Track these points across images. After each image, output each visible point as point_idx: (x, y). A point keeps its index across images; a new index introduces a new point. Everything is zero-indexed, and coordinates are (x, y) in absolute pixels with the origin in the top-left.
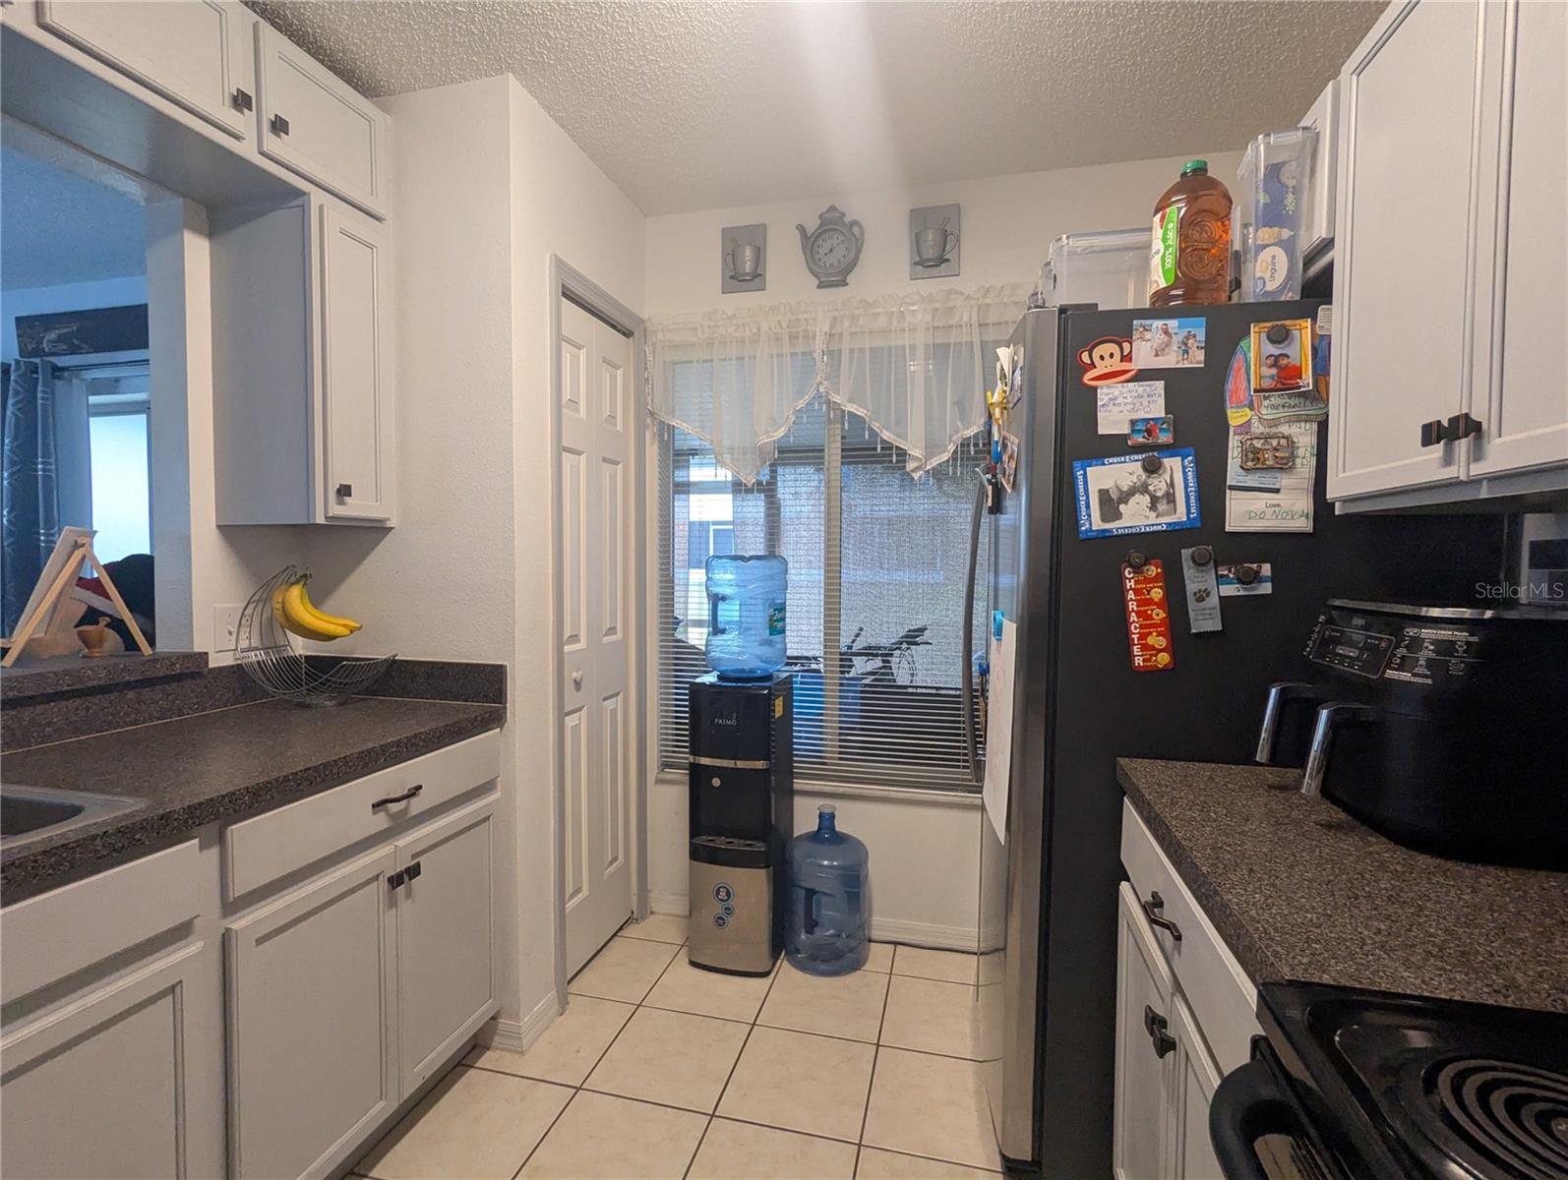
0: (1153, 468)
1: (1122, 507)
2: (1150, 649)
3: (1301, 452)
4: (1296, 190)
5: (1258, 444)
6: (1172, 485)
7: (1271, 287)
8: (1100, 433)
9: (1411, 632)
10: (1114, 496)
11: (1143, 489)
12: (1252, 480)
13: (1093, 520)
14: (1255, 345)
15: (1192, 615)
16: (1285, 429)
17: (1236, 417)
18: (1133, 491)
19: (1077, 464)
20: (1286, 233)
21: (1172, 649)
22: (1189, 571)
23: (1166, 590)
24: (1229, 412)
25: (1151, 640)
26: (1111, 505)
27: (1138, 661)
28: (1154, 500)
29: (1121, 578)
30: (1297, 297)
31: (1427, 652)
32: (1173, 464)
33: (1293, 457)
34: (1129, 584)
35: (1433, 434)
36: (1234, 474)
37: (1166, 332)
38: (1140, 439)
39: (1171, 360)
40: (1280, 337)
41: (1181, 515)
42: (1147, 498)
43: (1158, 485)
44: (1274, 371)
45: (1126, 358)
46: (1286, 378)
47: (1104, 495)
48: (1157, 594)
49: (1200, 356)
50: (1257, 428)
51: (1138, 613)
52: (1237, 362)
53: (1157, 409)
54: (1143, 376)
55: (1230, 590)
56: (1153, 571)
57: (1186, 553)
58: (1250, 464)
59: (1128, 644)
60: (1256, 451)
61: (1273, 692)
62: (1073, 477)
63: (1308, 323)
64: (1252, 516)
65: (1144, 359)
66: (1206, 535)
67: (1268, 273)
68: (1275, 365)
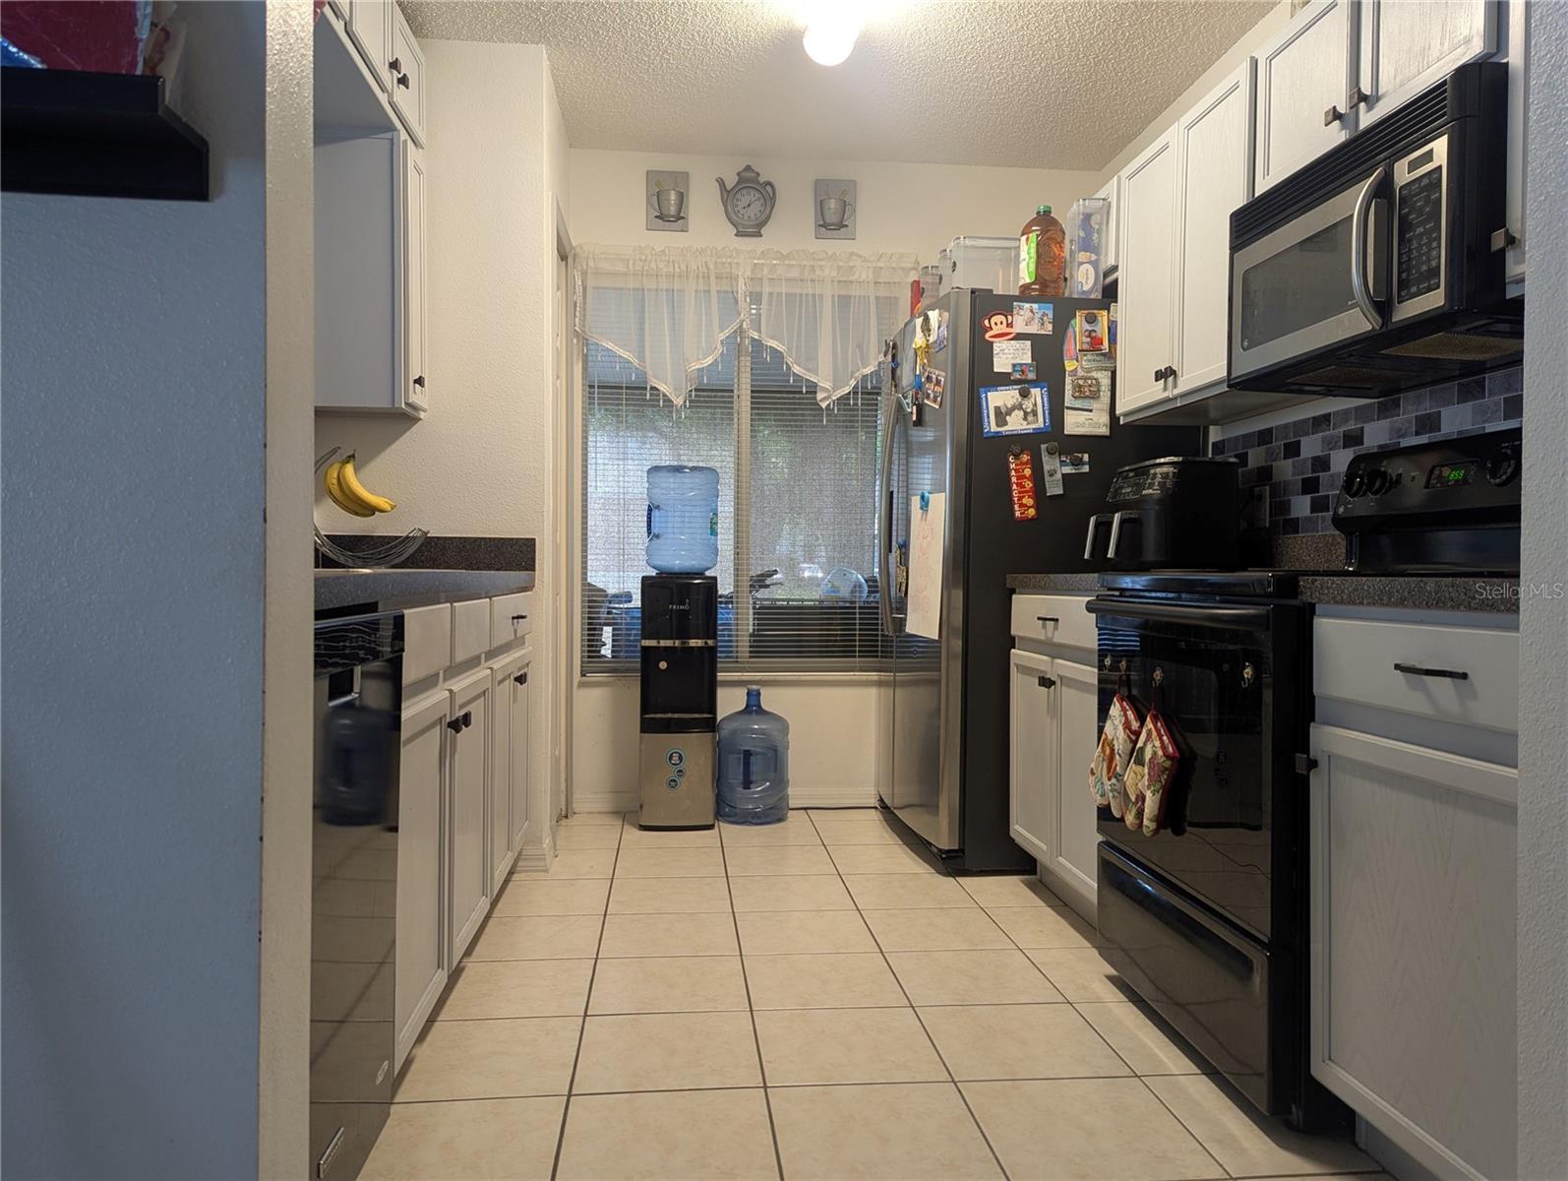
0: (1024, 394)
1: (1008, 418)
2: (1024, 507)
3: (1103, 388)
4: (1099, 232)
5: (1081, 382)
6: (1035, 405)
7: (1086, 288)
8: (995, 370)
9: (1152, 471)
10: (1003, 411)
11: (1020, 407)
12: (1078, 404)
13: (991, 426)
14: (1079, 323)
15: (1047, 484)
16: (1094, 374)
17: (1069, 366)
18: (1014, 408)
19: (982, 390)
20: (1094, 257)
21: (1037, 506)
22: (1045, 458)
23: (1032, 469)
24: (1066, 362)
25: (1024, 501)
26: (1001, 416)
27: (1018, 514)
28: (1026, 414)
29: (1007, 463)
30: (1100, 297)
31: (1159, 479)
32: (1036, 392)
33: (1099, 391)
34: (1012, 466)
35: (1160, 375)
36: (1068, 400)
37: (1032, 311)
38: (1017, 376)
39: (1033, 329)
40: (1091, 320)
41: (1040, 424)
42: (1022, 413)
43: (1028, 405)
44: (1089, 340)
45: (1009, 325)
46: (1095, 343)
47: (997, 409)
48: (1028, 472)
49: (1050, 327)
50: (1081, 373)
51: (1018, 485)
52: (1070, 332)
53: (1027, 359)
54: (1019, 337)
55: (1067, 470)
56: (1025, 458)
57: (1043, 447)
58: (1077, 394)
59: (1012, 503)
60: (1080, 386)
61: (1093, 520)
62: (980, 399)
63: (1105, 313)
64: (1078, 425)
65: (1020, 327)
66: (1054, 436)
67: (1084, 279)
68: (1089, 336)
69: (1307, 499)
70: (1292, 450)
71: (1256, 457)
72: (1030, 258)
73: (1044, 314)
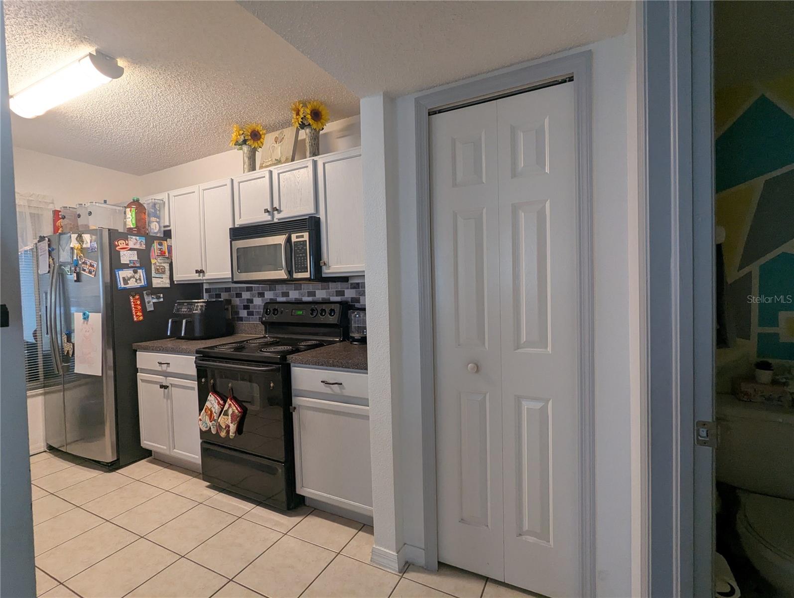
0: (135, 272)
1: (128, 281)
2: (138, 316)
3: (167, 270)
4: (159, 211)
5: (158, 268)
6: (140, 276)
7: (156, 231)
8: (122, 262)
9: (195, 304)
10: (126, 278)
11: (133, 277)
12: (157, 276)
13: (121, 285)
14: (156, 245)
15: (147, 307)
16: (163, 265)
17: (153, 261)
18: (131, 278)
19: (116, 270)
20: (158, 220)
21: (143, 315)
22: (145, 297)
23: (141, 301)
24: (152, 260)
25: (138, 314)
26: (126, 281)
27: (135, 319)
28: (136, 280)
29: (130, 299)
30: (162, 236)
31: (199, 307)
32: (140, 271)
33: (165, 271)
34: (132, 300)
35: (197, 272)
36: (153, 274)
37: (136, 240)
38: (132, 265)
39: (137, 246)
40: (161, 244)
41: (143, 284)
43: (137, 276)
44: (160, 252)
45: (127, 245)
46: (162, 254)
47: (124, 278)
48: (139, 302)
49: (144, 246)
50: (158, 264)
51: (135, 308)
52: (152, 248)
53: (136, 258)
54: (131, 249)
55: (155, 301)
56: (137, 297)
57: (145, 292)
58: (157, 272)
59: (132, 315)
60: (158, 269)
61: (170, 321)
62: (115, 274)
63: (166, 242)
64: (158, 283)
65: (131, 245)
66: (149, 288)
67: (155, 228)
68: (160, 250)
69: (246, 311)
70: (239, 295)
71: (224, 296)
72: (133, 218)
73: (141, 241)
